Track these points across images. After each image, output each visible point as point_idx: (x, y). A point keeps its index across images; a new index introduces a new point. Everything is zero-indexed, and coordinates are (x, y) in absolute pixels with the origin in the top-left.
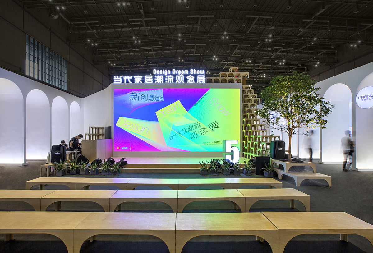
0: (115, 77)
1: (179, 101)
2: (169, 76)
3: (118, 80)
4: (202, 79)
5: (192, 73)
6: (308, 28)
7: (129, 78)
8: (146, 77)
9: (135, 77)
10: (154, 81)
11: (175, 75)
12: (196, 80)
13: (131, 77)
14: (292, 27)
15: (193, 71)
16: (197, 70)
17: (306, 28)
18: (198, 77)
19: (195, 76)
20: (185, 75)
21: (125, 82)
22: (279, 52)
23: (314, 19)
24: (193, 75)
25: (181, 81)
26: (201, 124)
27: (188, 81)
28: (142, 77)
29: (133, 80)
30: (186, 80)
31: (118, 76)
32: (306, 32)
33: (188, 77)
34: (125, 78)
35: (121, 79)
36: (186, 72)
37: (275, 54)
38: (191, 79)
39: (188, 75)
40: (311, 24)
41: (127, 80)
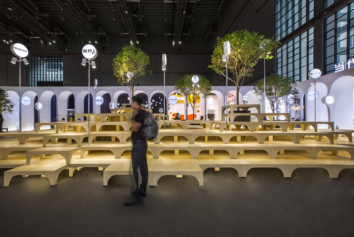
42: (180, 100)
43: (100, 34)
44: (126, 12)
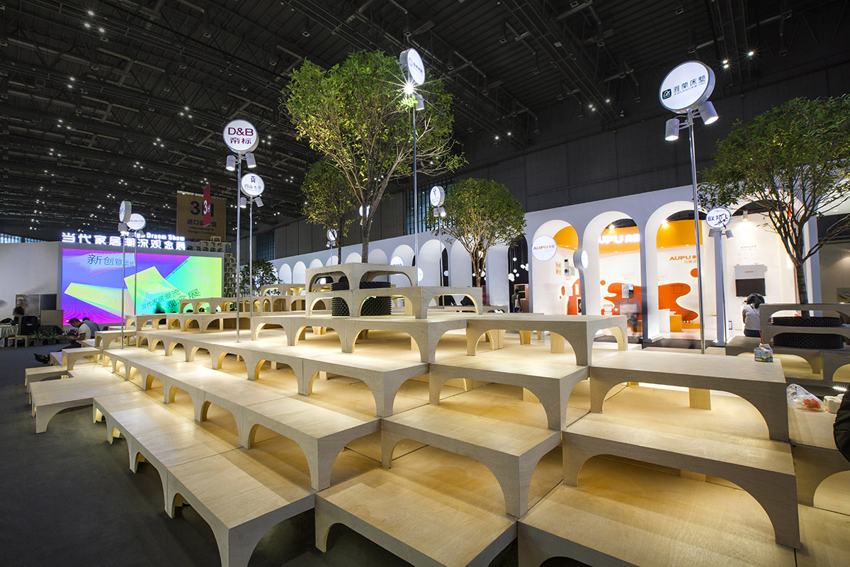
0: (63, 233)
1: (154, 267)
2: (142, 240)
3: (68, 238)
4: (181, 246)
5: (170, 239)
7: (87, 237)
8: (111, 238)
9: (95, 236)
11: (150, 239)
12: (175, 246)
13: (90, 237)
15: (171, 237)
16: (176, 236)
18: (177, 243)
19: (174, 243)
20: (163, 241)
21: (81, 242)
22: (285, 162)
24: (172, 241)
25: (157, 246)
26: (180, 291)
27: (166, 248)
28: (105, 237)
29: (92, 240)
30: (163, 246)
31: (69, 234)
33: (165, 243)
34: (81, 237)
35: (74, 238)
36: (164, 237)
37: (278, 162)
38: (169, 245)
39: (166, 241)
41: (84, 240)
42: (626, 242)
43: (513, 114)
44: (558, 44)
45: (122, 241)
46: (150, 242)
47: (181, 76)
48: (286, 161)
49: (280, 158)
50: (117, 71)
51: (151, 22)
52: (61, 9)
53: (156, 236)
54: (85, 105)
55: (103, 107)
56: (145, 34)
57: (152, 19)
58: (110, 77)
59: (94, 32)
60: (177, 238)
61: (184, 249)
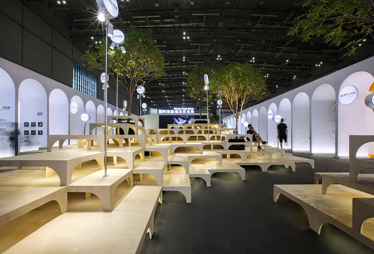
2: (180, 111)
5: (189, 109)
6: (282, 52)
10: (174, 112)
12: (190, 112)
14: (270, 51)
17: (281, 52)
19: (190, 110)
20: (186, 110)
23: (285, 47)
24: (189, 110)
27: (187, 113)
30: (186, 112)
32: (282, 55)
33: (187, 111)
38: (188, 112)
40: (284, 50)
45: (174, 111)
46: (182, 111)
47: (217, 44)
48: (265, 68)
49: (262, 67)
50: (196, 50)
51: (203, 28)
52: (177, 36)
53: (184, 109)
54: (190, 65)
55: (195, 64)
56: (202, 33)
57: (203, 27)
58: (195, 53)
59: (186, 39)
60: (191, 109)
61: (193, 113)
